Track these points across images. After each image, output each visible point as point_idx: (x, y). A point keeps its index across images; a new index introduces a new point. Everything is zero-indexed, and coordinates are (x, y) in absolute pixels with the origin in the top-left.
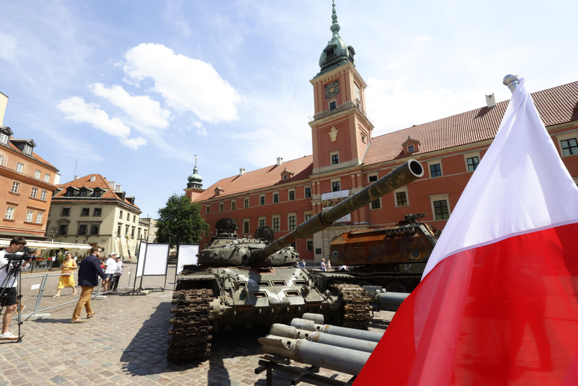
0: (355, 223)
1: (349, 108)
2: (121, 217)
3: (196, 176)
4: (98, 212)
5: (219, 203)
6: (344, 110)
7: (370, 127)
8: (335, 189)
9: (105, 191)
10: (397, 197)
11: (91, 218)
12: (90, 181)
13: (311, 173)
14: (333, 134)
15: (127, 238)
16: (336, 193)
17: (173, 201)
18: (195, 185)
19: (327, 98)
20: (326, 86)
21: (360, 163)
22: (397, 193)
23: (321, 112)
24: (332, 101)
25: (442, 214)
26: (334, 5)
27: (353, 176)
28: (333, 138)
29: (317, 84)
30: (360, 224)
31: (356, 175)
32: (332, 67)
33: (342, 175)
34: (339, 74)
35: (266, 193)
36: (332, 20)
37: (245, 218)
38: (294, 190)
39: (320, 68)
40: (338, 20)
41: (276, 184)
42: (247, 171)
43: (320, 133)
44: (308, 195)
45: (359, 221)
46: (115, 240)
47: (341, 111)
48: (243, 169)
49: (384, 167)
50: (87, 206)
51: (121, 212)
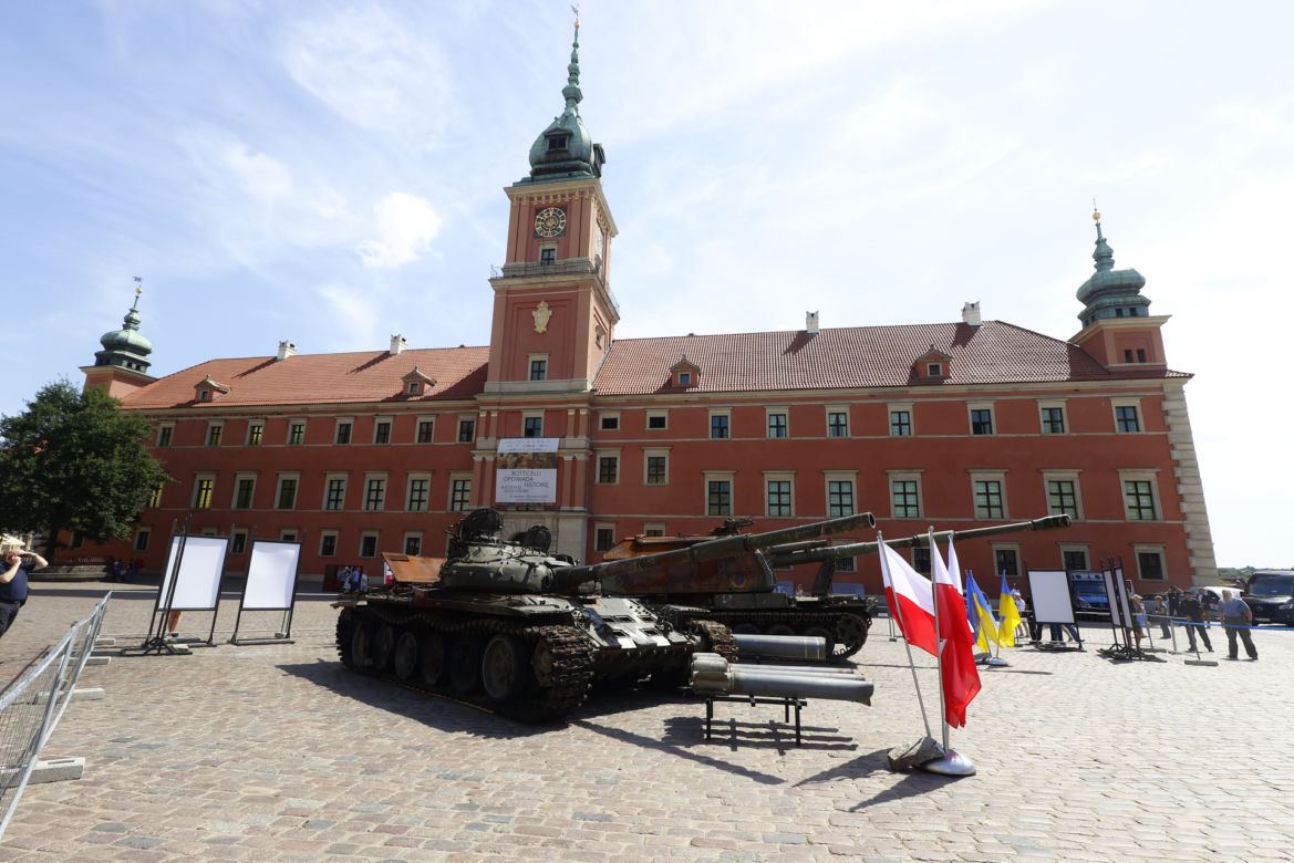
0: (563, 508)
1: (583, 272)
3: (133, 337)
5: (206, 423)
6: (571, 273)
7: (613, 318)
8: (530, 433)
10: (649, 467)
13: (481, 390)
14: (542, 318)
16: (531, 441)
17: (53, 398)
18: (125, 363)
19: (536, 236)
20: (539, 210)
21: (589, 387)
22: (650, 458)
23: (522, 263)
24: (548, 247)
25: (719, 505)
26: (576, 46)
27: (571, 413)
28: (541, 326)
29: (521, 199)
30: (572, 511)
31: (577, 410)
32: (558, 175)
33: (549, 407)
34: (571, 195)
35: (356, 417)
36: (568, 75)
37: (287, 470)
38: (432, 419)
39: (530, 169)
40: (580, 78)
41: (388, 400)
42: (299, 351)
43: (512, 308)
44: (465, 436)
45: (572, 504)
47: (566, 273)
48: (288, 345)
49: (633, 404)
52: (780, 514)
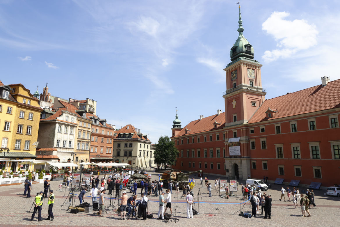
0: (242, 157)
2: (141, 147)
3: (177, 121)
4: (131, 145)
5: (187, 139)
6: (238, 90)
8: (235, 137)
9: (133, 135)
10: (262, 144)
11: (128, 148)
12: (127, 129)
13: (225, 126)
14: (234, 103)
15: (145, 157)
16: (235, 139)
18: (177, 126)
19: (232, 80)
20: (232, 72)
21: (245, 122)
22: (262, 141)
23: (229, 89)
24: (234, 82)
26: (240, 14)
27: (242, 130)
28: (234, 107)
29: (228, 71)
30: (244, 158)
33: (237, 129)
34: (237, 66)
35: (207, 135)
36: (239, 25)
37: (198, 148)
38: (218, 134)
41: (211, 130)
42: (204, 117)
43: (228, 102)
45: (244, 156)
46: (139, 159)
48: (201, 116)
49: (256, 125)
50: (126, 143)
51: (141, 144)
52: (298, 158)
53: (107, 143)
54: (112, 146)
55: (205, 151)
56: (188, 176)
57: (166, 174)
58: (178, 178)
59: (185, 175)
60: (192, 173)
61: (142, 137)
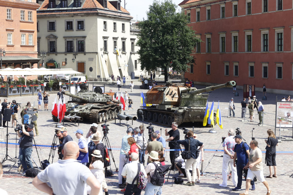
2: (105, 29)
4: (81, 25)
11: (75, 33)
46: (102, 58)
50: (70, 19)
51: (105, 23)
53: (21, 22)
54: (34, 27)
55: (264, 35)
56: (207, 96)
57: (154, 92)
58: (183, 101)
59: (198, 92)
60: (213, 89)
61: (109, 5)
